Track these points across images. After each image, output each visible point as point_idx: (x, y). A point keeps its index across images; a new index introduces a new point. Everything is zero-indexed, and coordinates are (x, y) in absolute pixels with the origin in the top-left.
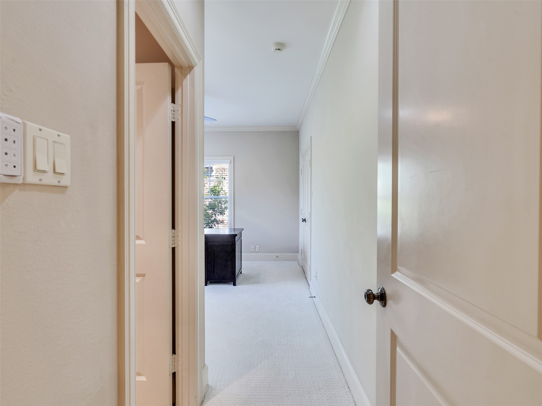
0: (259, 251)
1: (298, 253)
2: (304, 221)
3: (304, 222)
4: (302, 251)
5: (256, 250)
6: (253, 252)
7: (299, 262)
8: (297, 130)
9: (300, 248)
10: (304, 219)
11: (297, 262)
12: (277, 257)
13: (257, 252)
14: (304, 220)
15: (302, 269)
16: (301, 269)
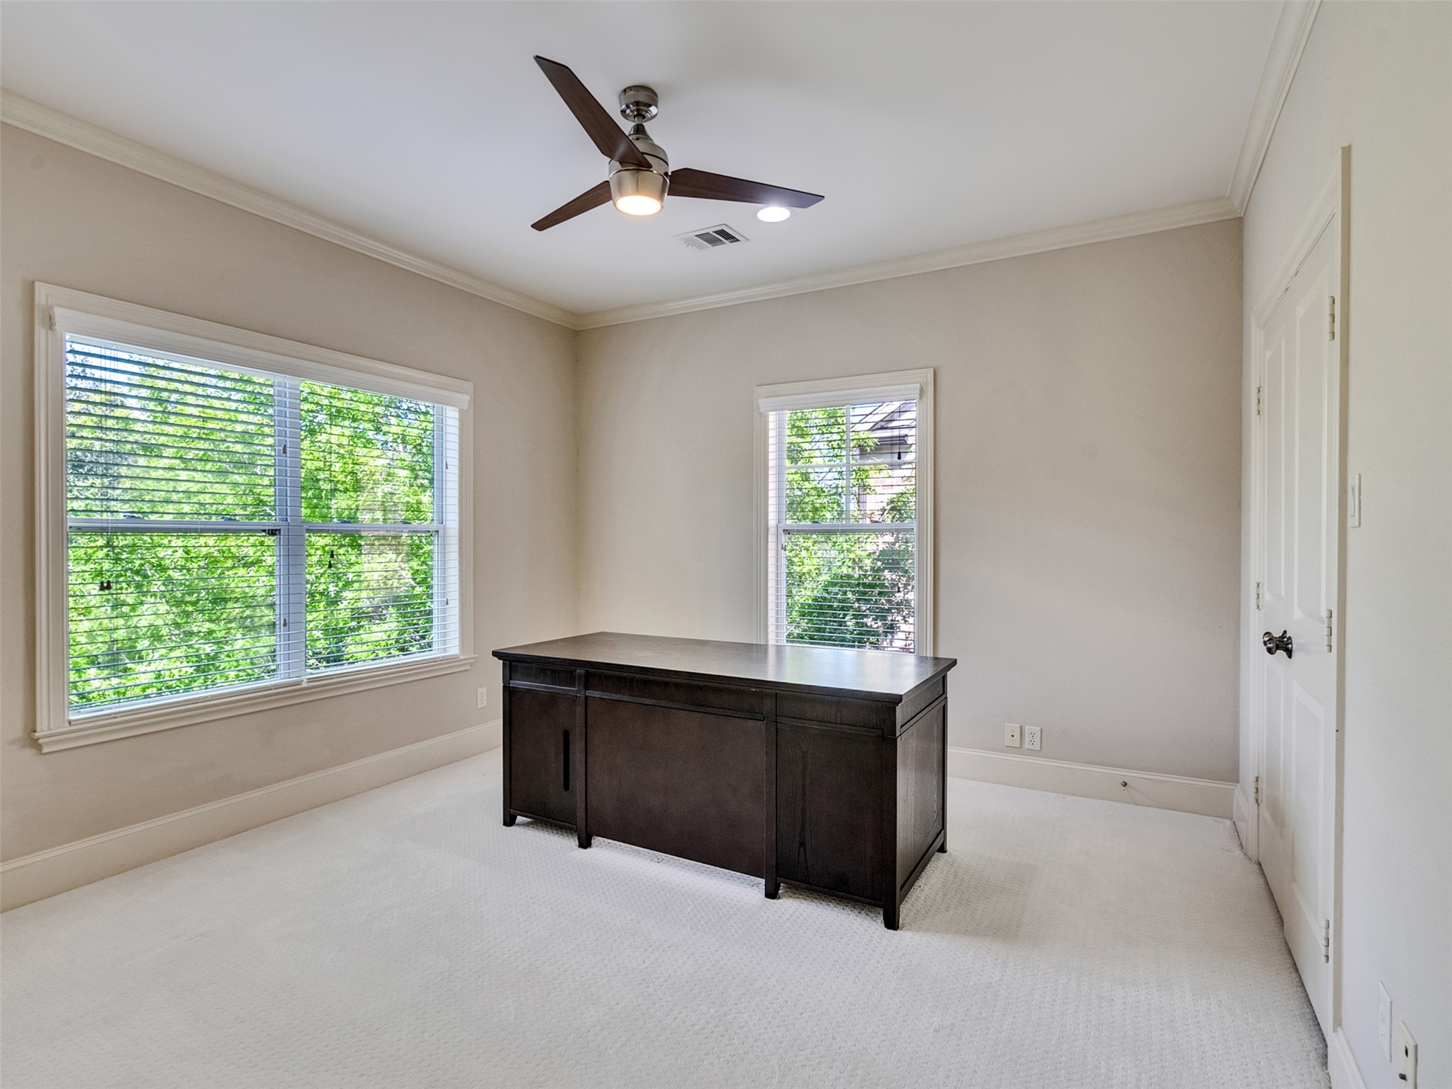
0: (1038, 748)
1: (1239, 782)
2: (1278, 648)
3: (1281, 654)
4: (1262, 785)
5: (1027, 745)
6: (1010, 749)
7: (1241, 825)
8: (1233, 216)
9: (1248, 770)
10: (1277, 634)
11: (1228, 822)
12: (1125, 784)
13: (1031, 753)
14: (1280, 644)
15: (1261, 881)
16: (1256, 880)
